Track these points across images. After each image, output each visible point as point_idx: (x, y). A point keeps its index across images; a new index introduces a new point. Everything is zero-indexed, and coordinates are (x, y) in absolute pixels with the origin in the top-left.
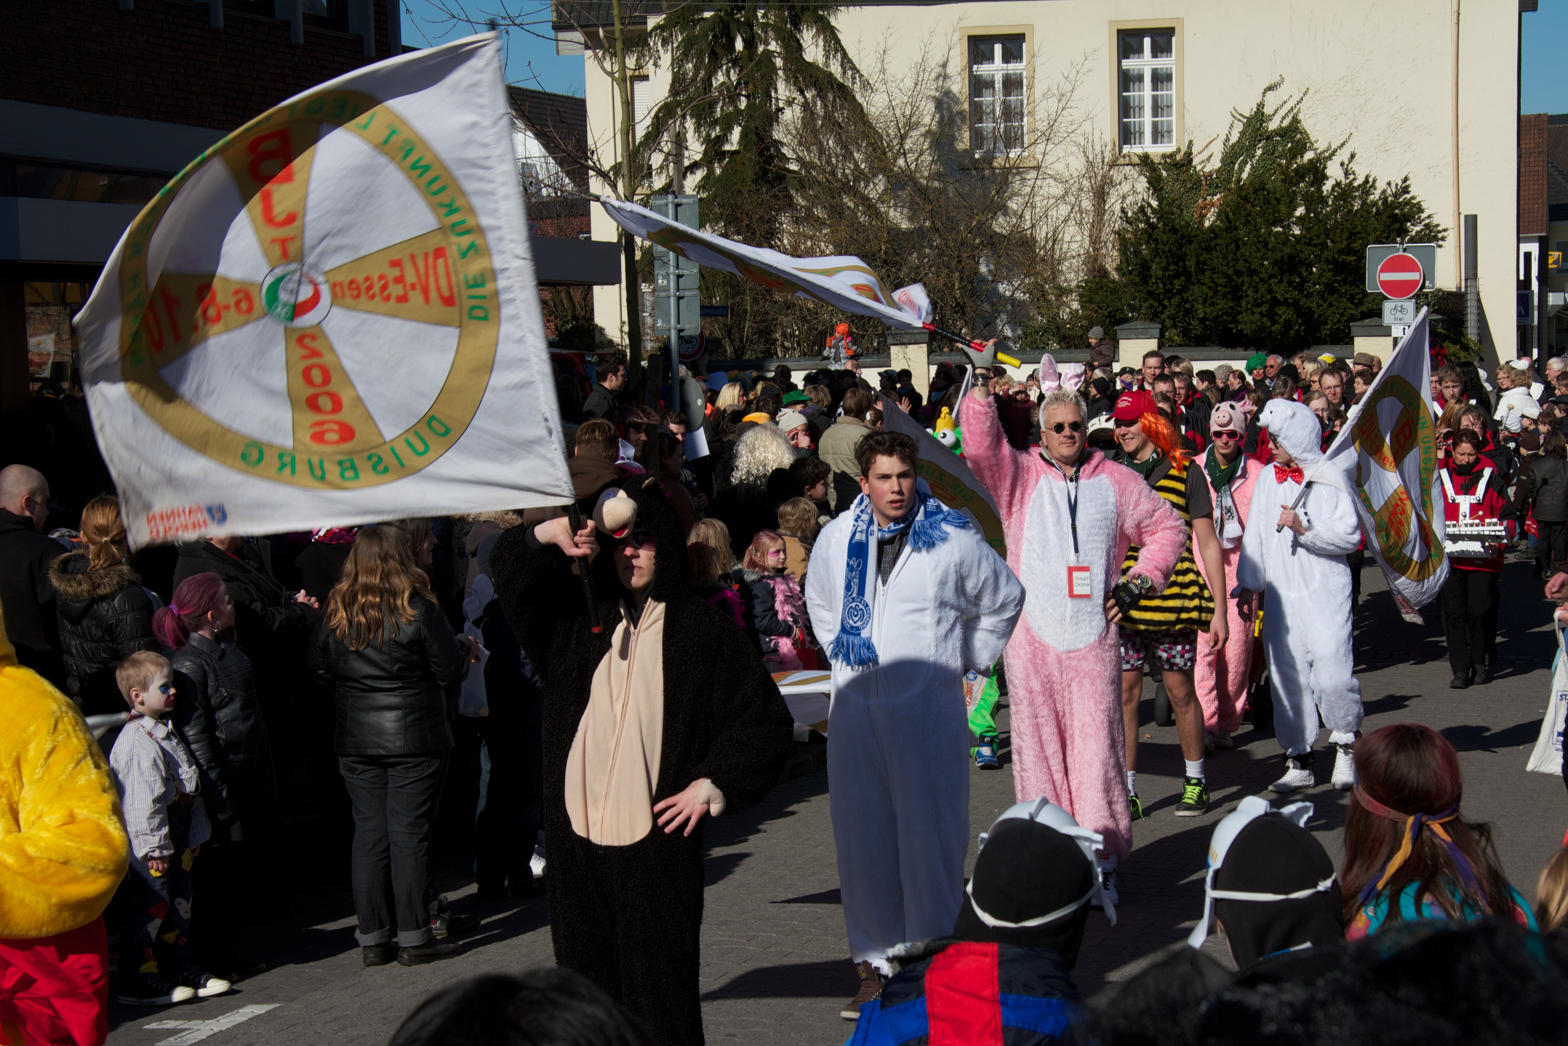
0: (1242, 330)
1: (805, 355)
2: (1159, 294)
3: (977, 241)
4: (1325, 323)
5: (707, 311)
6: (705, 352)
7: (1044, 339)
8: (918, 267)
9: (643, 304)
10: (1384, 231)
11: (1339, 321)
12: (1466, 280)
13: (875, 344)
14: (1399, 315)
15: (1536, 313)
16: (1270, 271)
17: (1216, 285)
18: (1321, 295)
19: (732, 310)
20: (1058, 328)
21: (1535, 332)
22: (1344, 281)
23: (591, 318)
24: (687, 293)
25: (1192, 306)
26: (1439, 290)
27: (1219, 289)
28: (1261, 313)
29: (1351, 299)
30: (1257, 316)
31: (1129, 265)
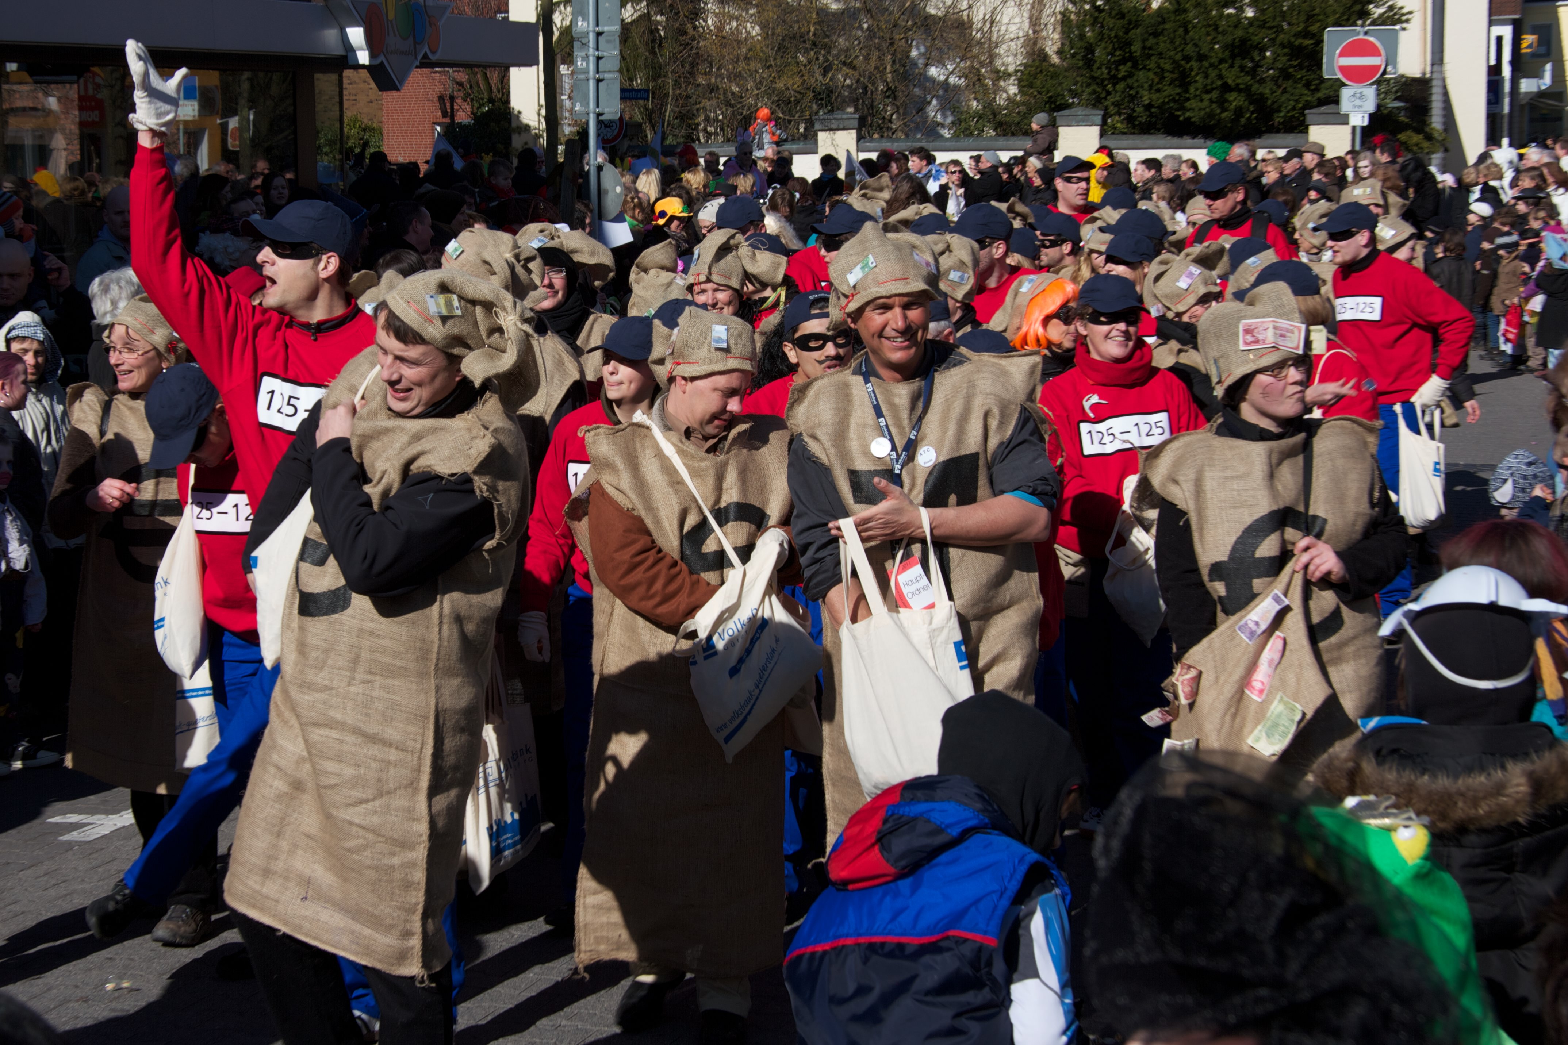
0: (1189, 118)
1: (728, 140)
2: (1103, 80)
3: (910, 23)
4: (1279, 111)
5: (627, 94)
6: (624, 137)
7: (979, 126)
8: (848, 50)
9: (562, 87)
10: (1343, 14)
11: (1294, 108)
12: (1433, 65)
13: (802, 130)
14: (1358, 102)
15: (1507, 101)
16: (1220, 55)
17: (1163, 70)
18: (1274, 79)
19: (653, 93)
20: (995, 115)
21: (1506, 121)
22: (1300, 67)
23: (508, 101)
24: (606, 76)
25: (1137, 93)
26: (1402, 76)
27: (1166, 74)
28: (1211, 100)
29: (1307, 85)
30: (1206, 103)
31: (1072, 48)
